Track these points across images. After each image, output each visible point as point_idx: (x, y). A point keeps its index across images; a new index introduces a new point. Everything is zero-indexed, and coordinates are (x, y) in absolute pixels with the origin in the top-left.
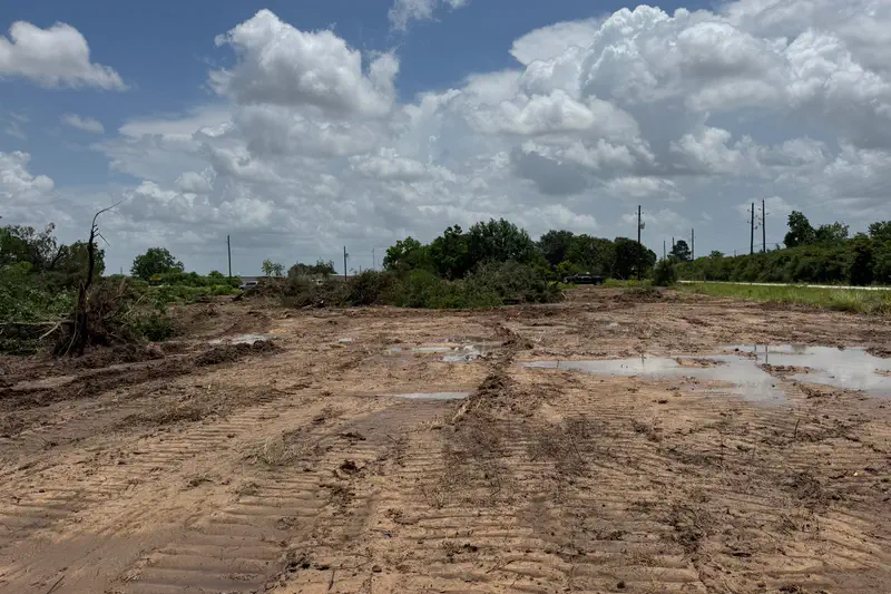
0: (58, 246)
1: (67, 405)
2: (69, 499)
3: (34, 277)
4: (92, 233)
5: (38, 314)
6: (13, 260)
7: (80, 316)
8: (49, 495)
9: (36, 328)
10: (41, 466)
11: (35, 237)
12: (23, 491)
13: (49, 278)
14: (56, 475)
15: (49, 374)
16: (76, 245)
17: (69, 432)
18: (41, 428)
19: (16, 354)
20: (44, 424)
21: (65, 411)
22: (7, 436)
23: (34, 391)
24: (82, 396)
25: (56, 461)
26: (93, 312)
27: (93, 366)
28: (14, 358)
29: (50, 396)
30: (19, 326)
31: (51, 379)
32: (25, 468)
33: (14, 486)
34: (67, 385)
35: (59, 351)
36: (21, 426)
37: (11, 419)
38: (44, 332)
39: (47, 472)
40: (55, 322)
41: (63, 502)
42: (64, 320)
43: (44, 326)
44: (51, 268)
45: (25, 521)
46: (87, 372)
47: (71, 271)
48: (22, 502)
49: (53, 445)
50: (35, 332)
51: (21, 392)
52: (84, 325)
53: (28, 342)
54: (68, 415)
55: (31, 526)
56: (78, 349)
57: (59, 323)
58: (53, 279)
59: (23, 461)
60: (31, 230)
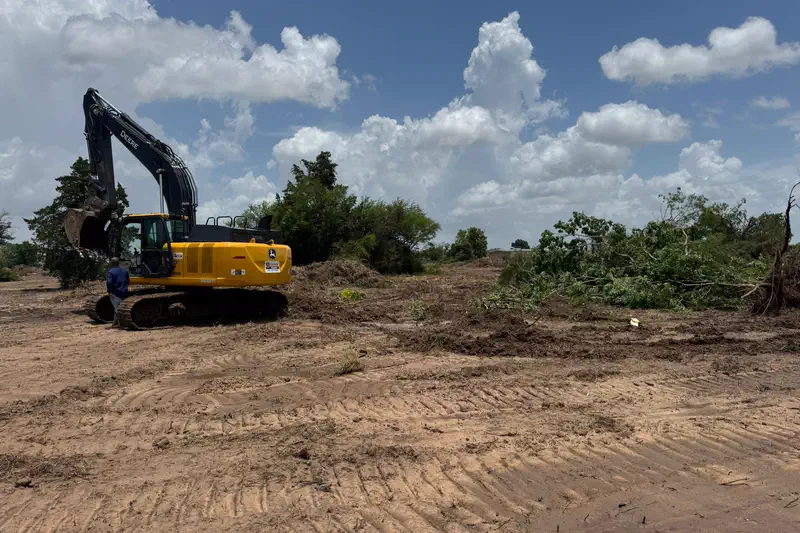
0: (748, 217)
1: (773, 357)
2: (790, 437)
3: (728, 246)
4: (789, 204)
5: (738, 276)
6: (709, 232)
7: (776, 279)
8: (771, 429)
9: (736, 289)
10: (759, 403)
11: (728, 211)
12: (749, 420)
13: (741, 247)
14: (774, 414)
15: (752, 329)
16: (763, 216)
17: (778, 381)
18: (754, 373)
19: (720, 309)
20: (756, 370)
21: (772, 362)
22: (727, 374)
23: (741, 341)
24: (786, 351)
25: (771, 402)
26: (789, 277)
27: (791, 326)
28: (720, 313)
29: (756, 348)
30: (723, 286)
31: (754, 333)
32: (748, 402)
33: (741, 414)
34: (769, 340)
35: (757, 310)
36: (736, 368)
37: (729, 361)
38: (744, 293)
39: (766, 410)
40: (753, 284)
41: (785, 438)
42: (762, 283)
43: (744, 287)
44: (743, 238)
45: (755, 445)
46: (784, 331)
47: (762, 240)
48: (749, 428)
49: (767, 389)
50: (737, 292)
51: (730, 341)
52: (781, 289)
53: (731, 301)
54: (776, 366)
55: (760, 450)
56: (775, 309)
57: (757, 286)
58: (744, 248)
59: (745, 396)
60: (725, 206)
